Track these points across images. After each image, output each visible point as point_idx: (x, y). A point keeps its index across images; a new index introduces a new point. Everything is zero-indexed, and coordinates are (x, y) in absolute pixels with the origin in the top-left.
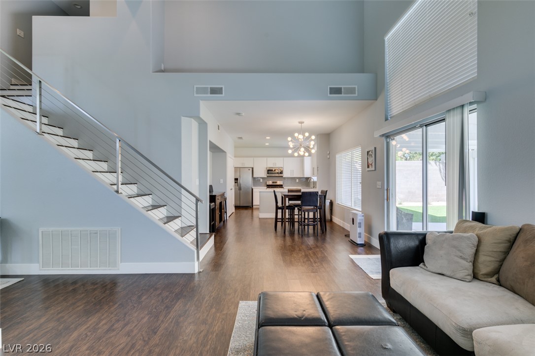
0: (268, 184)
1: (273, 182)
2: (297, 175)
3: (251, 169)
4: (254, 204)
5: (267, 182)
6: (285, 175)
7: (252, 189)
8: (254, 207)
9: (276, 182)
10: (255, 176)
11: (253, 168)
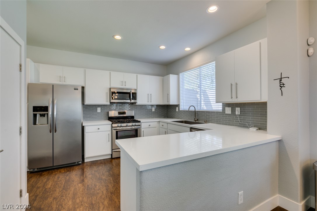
0: (110, 116)
1: (120, 113)
2: (157, 100)
3: (80, 90)
4: (87, 155)
5: (110, 112)
6: (141, 100)
7: (83, 128)
8: (86, 161)
9: (124, 113)
10: (87, 102)
11: (83, 88)
